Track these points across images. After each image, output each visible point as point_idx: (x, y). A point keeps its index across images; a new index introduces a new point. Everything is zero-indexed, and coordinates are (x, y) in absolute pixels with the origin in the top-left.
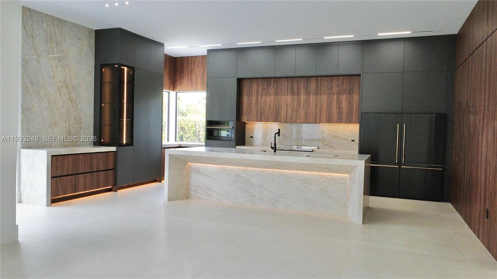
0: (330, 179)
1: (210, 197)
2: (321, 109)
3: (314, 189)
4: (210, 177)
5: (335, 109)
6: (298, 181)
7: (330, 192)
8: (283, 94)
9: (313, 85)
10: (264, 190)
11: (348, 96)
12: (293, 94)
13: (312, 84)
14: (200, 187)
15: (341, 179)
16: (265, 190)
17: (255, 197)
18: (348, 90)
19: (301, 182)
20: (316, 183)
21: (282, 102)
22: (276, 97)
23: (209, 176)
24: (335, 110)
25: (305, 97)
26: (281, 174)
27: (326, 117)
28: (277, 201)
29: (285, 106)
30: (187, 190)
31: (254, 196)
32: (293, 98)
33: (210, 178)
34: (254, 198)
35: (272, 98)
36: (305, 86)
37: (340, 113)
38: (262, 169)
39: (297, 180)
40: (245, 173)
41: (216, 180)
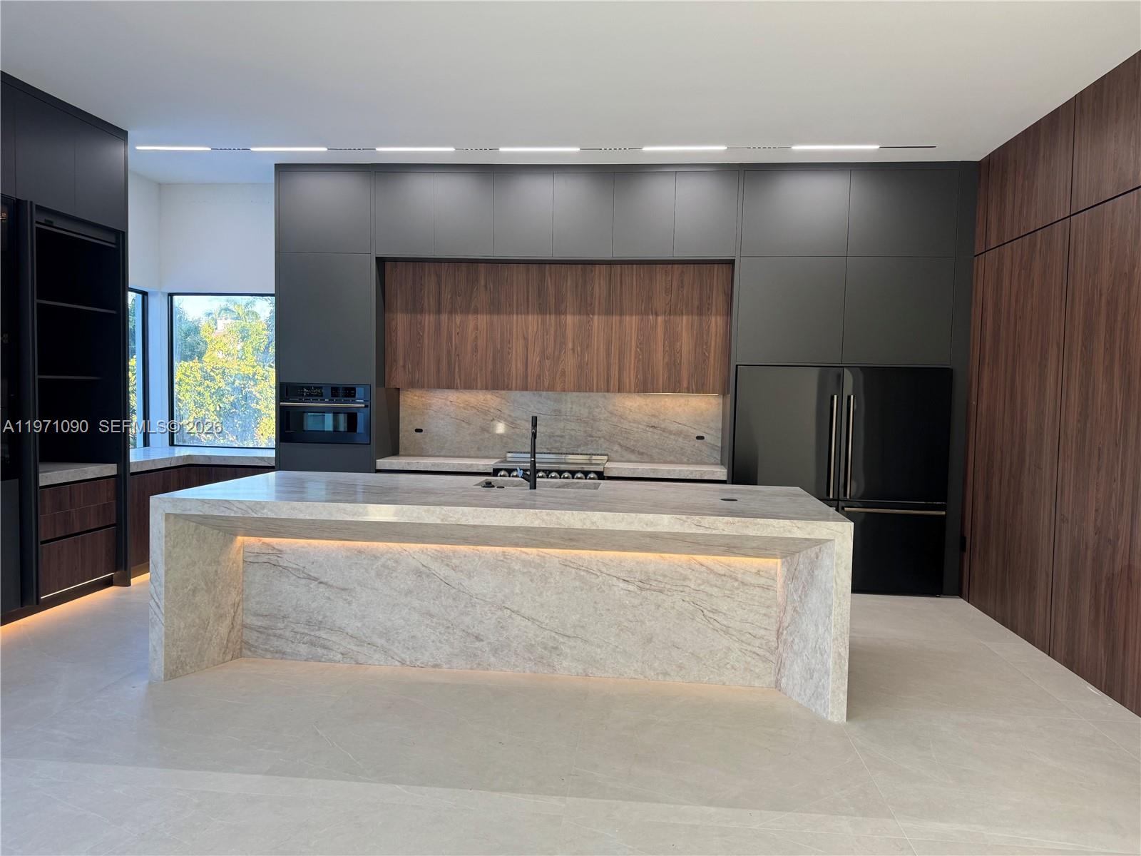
0: (725, 575)
1: (319, 649)
2: (621, 353)
3: (674, 608)
4: (321, 583)
5: (660, 355)
6: (622, 585)
7: (725, 614)
8: (515, 309)
9: (599, 284)
10: (510, 617)
11: (696, 318)
12: (543, 310)
13: (597, 285)
14: (284, 617)
15: (758, 573)
16: (514, 616)
17: (482, 640)
18: (696, 303)
19: (631, 587)
20: (681, 589)
21: (511, 334)
22: (495, 318)
23: (316, 579)
24: (659, 358)
25: (577, 317)
26: (565, 564)
27: (637, 377)
28: (556, 648)
29: (521, 342)
30: (236, 630)
31: (478, 638)
32: (543, 322)
33: (322, 585)
34: (478, 644)
35: (483, 320)
36: (577, 286)
37: (673, 365)
38: (505, 549)
39: (618, 578)
40: (447, 565)
41: (344, 589)
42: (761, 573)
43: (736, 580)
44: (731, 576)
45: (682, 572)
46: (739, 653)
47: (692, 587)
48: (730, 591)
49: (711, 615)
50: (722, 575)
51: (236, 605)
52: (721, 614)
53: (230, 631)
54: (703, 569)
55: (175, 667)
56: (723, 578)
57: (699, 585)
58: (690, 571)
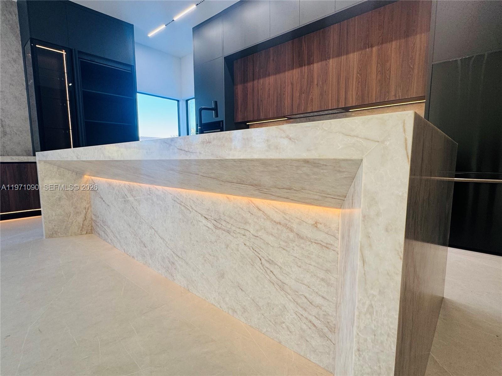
42: (319, 225)
43: (292, 230)
44: (285, 226)
45: (244, 215)
46: (295, 316)
47: (252, 232)
48: (286, 242)
49: (267, 265)
50: (277, 223)
51: (87, 209)
52: (276, 266)
53: (84, 220)
54: (260, 214)
55: (51, 233)
56: (279, 226)
57: (257, 231)
58: (250, 214)
